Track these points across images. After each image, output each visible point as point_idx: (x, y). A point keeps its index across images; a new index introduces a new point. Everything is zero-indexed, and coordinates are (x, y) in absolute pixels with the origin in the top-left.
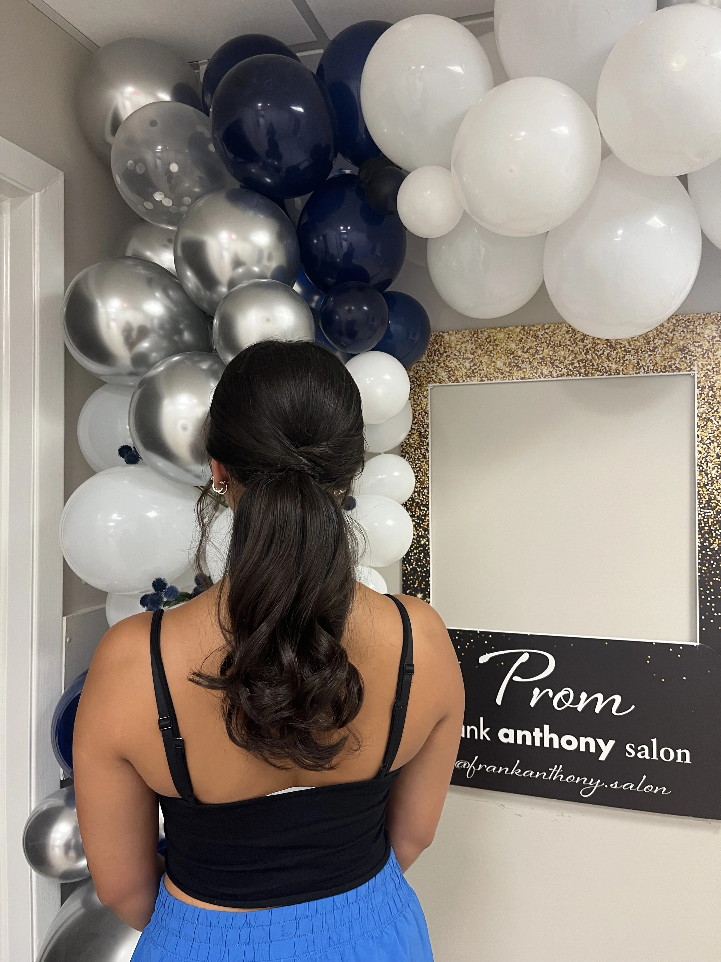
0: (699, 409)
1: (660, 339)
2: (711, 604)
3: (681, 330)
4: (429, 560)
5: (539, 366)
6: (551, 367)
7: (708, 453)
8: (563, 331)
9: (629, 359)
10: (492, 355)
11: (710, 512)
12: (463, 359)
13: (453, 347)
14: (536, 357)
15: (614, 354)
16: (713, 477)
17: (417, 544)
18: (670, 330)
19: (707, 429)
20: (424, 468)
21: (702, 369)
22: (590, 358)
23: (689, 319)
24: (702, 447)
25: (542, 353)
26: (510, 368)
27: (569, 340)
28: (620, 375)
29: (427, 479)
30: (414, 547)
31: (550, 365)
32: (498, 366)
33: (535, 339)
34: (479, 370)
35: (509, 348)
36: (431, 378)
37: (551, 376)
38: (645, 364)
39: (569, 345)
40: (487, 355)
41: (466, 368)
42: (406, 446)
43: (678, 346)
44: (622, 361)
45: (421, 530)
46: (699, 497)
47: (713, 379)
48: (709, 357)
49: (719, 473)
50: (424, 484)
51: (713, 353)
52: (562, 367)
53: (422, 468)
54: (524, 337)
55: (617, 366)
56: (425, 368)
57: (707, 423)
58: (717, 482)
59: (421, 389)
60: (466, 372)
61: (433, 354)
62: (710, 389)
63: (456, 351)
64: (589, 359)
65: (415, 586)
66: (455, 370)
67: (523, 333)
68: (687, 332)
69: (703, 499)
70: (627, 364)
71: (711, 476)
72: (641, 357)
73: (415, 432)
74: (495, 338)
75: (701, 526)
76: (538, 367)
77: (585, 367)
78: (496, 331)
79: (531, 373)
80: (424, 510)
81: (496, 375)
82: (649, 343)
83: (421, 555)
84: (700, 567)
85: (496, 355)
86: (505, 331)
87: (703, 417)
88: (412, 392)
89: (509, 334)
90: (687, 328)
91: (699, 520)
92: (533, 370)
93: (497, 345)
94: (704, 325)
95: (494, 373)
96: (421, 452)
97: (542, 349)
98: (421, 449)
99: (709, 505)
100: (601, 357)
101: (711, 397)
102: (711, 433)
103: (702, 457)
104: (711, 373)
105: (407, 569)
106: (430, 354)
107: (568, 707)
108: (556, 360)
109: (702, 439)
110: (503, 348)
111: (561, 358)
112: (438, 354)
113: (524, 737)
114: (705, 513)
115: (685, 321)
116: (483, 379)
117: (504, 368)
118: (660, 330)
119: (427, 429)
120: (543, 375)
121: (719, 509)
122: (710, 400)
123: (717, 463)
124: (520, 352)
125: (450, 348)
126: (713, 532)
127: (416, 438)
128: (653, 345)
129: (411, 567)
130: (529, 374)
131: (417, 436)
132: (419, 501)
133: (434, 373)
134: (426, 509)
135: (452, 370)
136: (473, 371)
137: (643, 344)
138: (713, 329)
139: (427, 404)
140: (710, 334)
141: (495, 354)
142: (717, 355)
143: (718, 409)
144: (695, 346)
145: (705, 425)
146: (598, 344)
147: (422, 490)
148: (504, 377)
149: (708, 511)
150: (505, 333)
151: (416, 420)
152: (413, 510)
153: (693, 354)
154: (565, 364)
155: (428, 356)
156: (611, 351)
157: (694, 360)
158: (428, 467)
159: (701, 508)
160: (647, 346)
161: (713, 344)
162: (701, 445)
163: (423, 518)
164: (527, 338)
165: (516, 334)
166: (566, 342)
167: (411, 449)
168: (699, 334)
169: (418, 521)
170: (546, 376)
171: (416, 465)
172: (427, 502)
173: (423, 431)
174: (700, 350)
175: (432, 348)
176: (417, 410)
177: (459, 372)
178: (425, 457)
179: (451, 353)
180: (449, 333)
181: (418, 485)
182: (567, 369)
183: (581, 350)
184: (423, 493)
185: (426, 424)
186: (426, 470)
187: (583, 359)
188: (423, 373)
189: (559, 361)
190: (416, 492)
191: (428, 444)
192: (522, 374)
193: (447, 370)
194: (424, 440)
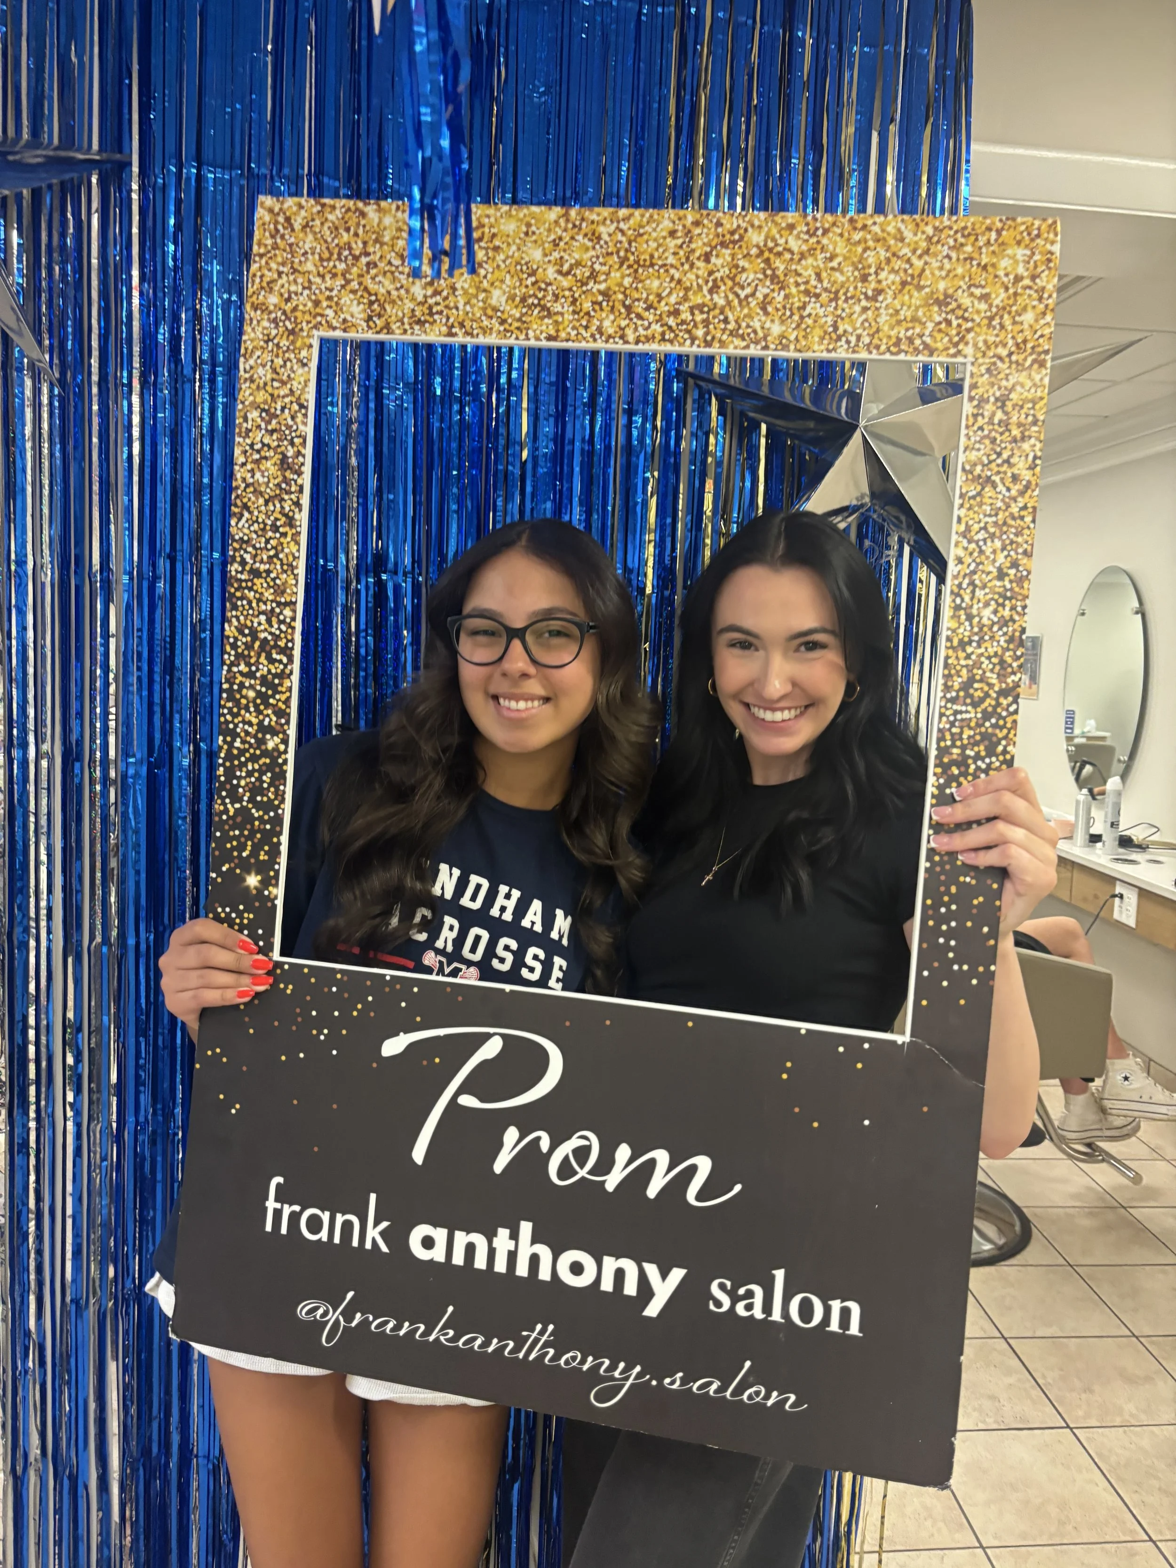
0: (968, 453)
1: (893, 271)
2: (947, 941)
3: (945, 253)
4: (284, 792)
6: (624, 316)
7: (978, 564)
8: (662, 230)
9: (814, 312)
10: (482, 272)
11: (967, 712)
12: (408, 275)
13: (386, 244)
14: (589, 287)
15: (780, 298)
16: (984, 626)
17: (255, 749)
18: (919, 252)
19: (981, 504)
20: (286, 550)
21: (984, 355)
22: (721, 302)
23: (965, 228)
24: (966, 549)
25: (605, 281)
26: (524, 310)
27: (675, 254)
28: (789, 351)
29: (294, 582)
30: (247, 755)
31: (623, 310)
32: (494, 302)
33: (590, 244)
34: (447, 307)
35: (527, 259)
36: (322, 315)
37: (622, 337)
38: (850, 330)
39: (672, 266)
41: (413, 299)
42: (245, 490)
43: (932, 293)
44: (796, 318)
45: (270, 712)
46: (946, 672)
47: (1007, 380)
48: (1002, 327)
49: (999, 615)
50: (283, 592)
51: (1014, 318)
52: (651, 318)
53: (282, 550)
54: (564, 234)
55: (784, 328)
56: (309, 288)
57: (983, 489)
58: (992, 638)
59: (293, 342)
60: (413, 311)
61: (335, 256)
62: (999, 404)
63: (393, 254)
64: (719, 305)
65: (244, 854)
66: (385, 301)
67: (563, 224)
68: (958, 259)
69: (955, 678)
70: (808, 327)
71: (979, 622)
72: (843, 310)
73: (272, 453)
74: (493, 230)
75: (942, 744)
76: (592, 313)
77: (706, 323)
78: (499, 214)
79: (574, 328)
80: (280, 662)
81: (486, 323)
82: (864, 278)
83: (264, 778)
85: (493, 273)
86: (521, 215)
87: (975, 473)
88: (270, 348)
89: (529, 225)
90: (958, 250)
91: (940, 730)
92: (578, 320)
93: (496, 249)
94: (999, 245)
95: (483, 318)
96: (282, 507)
97: (605, 269)
98: (282, 500)
99: (968, 695)
100: (748, 303)
101: (999, 424)
102: (990, 516)
103: (962, 573)
104: (1005, 366)
105: (226, 811)
106: (326, 255)
107: (583, 1179)
108: (638, 300)
109: (968, 528)
110: (512, 257)
111: (651, 297)
112: (346, 257)
113: (470, 1249)
114: (956, 713)
115: (956, 232)
116: (454, 330)
117: (508, 308)
118: (893, 249)
119: (300, 448)
120: (601, 334)
121: (990, 705)
122: (996, 431)
123: (997, 590)
124: (551, 273)
125: (378, 246)
126: (970, 761)
127: (273, 470)
128: (873, 285)
129: (237, 806)
130: (569, 330)
131: (275, 464)
132: (270, 638)
133: (333, 304)
134: (285, 660)
135: (377, 300)
136: (430, 308)
137: (852, 279)
138: (1019, 257)
139: (306, 382)
140: (1009, 269)
141: (491, 270)
142: (1022, 323)
143: (1012, 456)
144: (972, 295)
145: (979, 494)
146: (744, 270)
147: (278, 610)
148: (505, 330)
149: (964, 708)
150: (521, 220)
151: (274, 422)
152: (253, 661)
153: (966, 315)
154: (658, 312)
155: (321, 260)
156: (773, 290)
157: (968, 330)
158: (298, 551)
159: (948, 701)
160: (860, 285)
162: (965, 543)
163: (277, 681)
164: (573, 238)
165: (547, 225)
166: (666, 258)
167: (257, 499)
168: (985, 268)
169: (264, 689)
170: (610, 337)
171: (267, 542)
172: (288, 641)
173: (290, 452)
174: (983, 306)
175: (333, 240)
176: (279, 396)
177: (396, 307)
178: (291, 522)
179: (381, 257)
180: (379, 206)
181: (268, 595)
182: (662, 326)
183: (700, 281)
184: (282, 617)
185: (300, 436)
186: (291, 559)
187: (704, 305)
188: (304, 301)
189: (645, 302)
190: (263, 613)
191: (301, 489)
192: (551, 327)
193: (365, 301)
194: (292, 476)
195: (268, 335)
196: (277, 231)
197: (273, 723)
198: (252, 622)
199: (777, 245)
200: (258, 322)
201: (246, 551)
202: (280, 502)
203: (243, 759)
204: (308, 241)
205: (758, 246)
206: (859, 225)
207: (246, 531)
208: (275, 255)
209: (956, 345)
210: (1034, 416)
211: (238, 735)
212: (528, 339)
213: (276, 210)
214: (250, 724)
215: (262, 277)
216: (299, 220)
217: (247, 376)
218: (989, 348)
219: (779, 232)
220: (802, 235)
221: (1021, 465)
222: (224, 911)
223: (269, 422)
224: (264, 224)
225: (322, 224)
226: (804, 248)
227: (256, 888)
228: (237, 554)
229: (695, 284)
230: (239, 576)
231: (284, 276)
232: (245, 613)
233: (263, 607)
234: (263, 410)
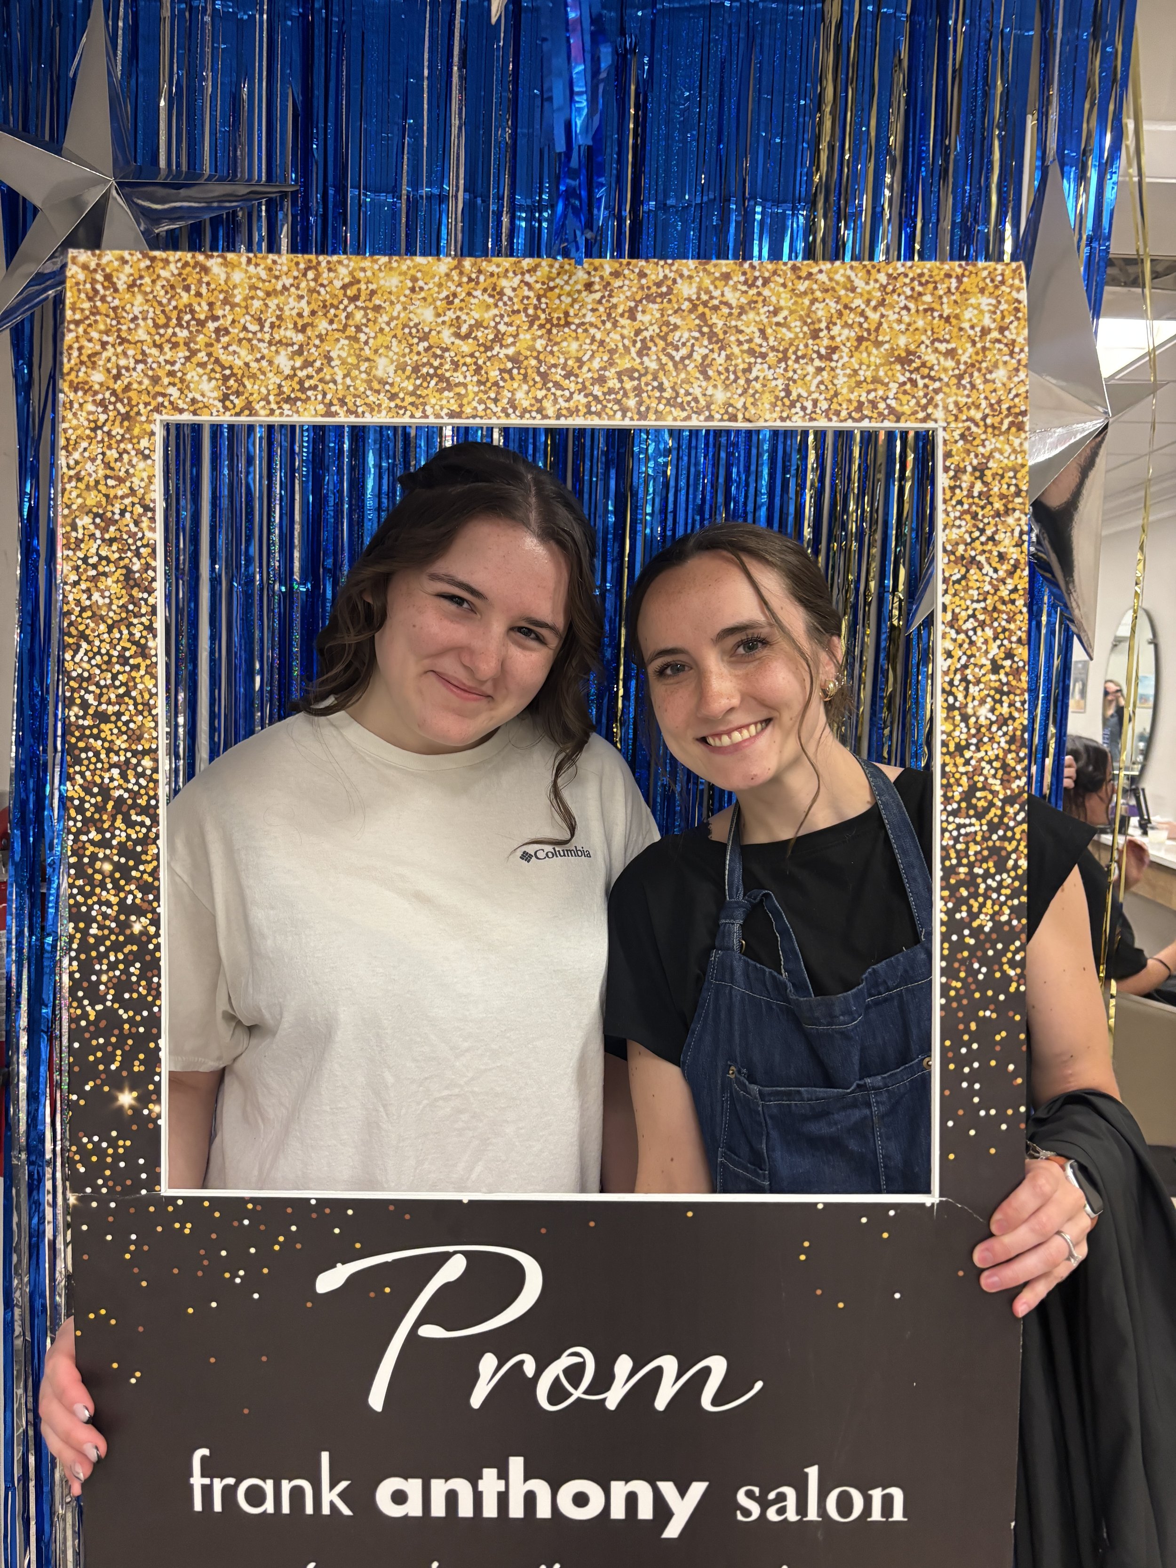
0: (947, 531)
1: (846, 325)
2: (971, 1085)
3: (902, 304)
4: (159, 985)
5: (502, 379)
6: (539, 386)
7: (969, 657)
8: (576, 282)
9: (761, 375)
10: (363, 337)
11: (971, 825)
12: (270, 343)
13: (237, 305)
14: (495, 352)
15: (721, 360)
16: (982, 726)
17: (117, 935)
18: (873, 303)
19: (967, 588)
20: (140, 686)
21: (956, 419)
22: (653, 366)
23: (921, 275)
24: (955, 640)
25: (514, 344)
26: (418, 382)
28: (737, 420)
29: (153, 724)
30: (108, 943)
31: (538, 379)
32: (380, 373)
33: (491, 301)
34: (321, 380)
35: (416, 321)
36: (164, 395)
37: (540, 411)
38: (805, 394)
39: (591, 325)
40: (347, 338)
41: (278, 372)
42: (80, 615)
43: (892, 349)
44: (742, 382)
45: (133, 887)
46: (945, 781)
47: (984, 446)
48: (973, 386)
49: (997, 713)
50: (140, 738)
51: (984, 375)
52: (573, 387)
53: (135, 687)
54: (459, 289)
55: (729, 394)
57: (968, 571)
58: (991, 739)
59: (129, 430)
60: (280, 386)
61: (174, 321)
62: (977, 474)
63: (248, 318)
64: (651, 370)
65: (113, 1067)
66: (243, 376)
67: (456, 278)
68: (917, 311)
69: (955, 788)
70: (756, 392)
71: (976, 722)
72: (795, 372)
73: (112, 568)
74: (371, 287)
75: (947, 863)
76: (501, 383)
77: (638, 391)
78: (376, 267)
79: (481, 402)
80: (142, 824)
81: (372, 398)
82: (815, 335)
83: (132, 969)
84: (944, 980)
86: (404, 268)
87: (958, 554)
89: (414, 279)
90: (916, 300)
91: (943, 848)
92: (486, 392)
93: (377, 309)
94: (961, 294)
95: (369, 393)
96: (131, 634)
97: (512, 330)
98: (130, 625)
99: (970, 806)
100: (685, 366)
101: (979, 497)
102: (978, 601)
103: (952, 669)
104: (980, 431)
105: (86, 1015)
106: (162, 320)
107: (579, 1400)
108: (555, 366)
109: (955, 617)
110: (397, 318)
111: (570, 362)
112: (188, 322)
113: (452, 1498)
114: (959, 827)
115: (912, 280)
116: (333, 409)
117: (398, 379)
118: (845, 300)
119: (149, 559)
120: (515, 408)
121: (995, 815)
122: (977, 505)
123: (993, 684)
124: (447, 338)
125: (228, 308)
126: (979, 880)
127: (115, 589)
128: (826, 342)
129: (99, 1007)
130: (475, 404)
131: (117, 581)
132: (126, 795)
133: (177, 381)
134: (148, 822)
135: (233, 374)
136: (301, 382)
137: (801, 335)
138: (984, 307)
139: (151, 478)
140: (975, 321)
141: (372, 335)
142: (994, 382)
143: (996, 532)
144: (936, 350)
145: (964, 577)
146: (676, 327)
147: (134, 761)
148: (397, 406)
149: (967, 821)
150: (405, 274)
151: (112, 529)
152: (106, 826)
153: (933, 373)
154: (580, 380)
155: (156, 326)
156: (712, 351)
157: (937, 391)
158: (156, 686)
159: (950, 814)
160: (810, 342)
161: (984, 349)
162: (953, 633)
163: (139, 849)
164: (469, 294)
165: (437, 279)
166: (584, 316)
167: (98, 625)
168: (947, 320)
169: (123, 860)
170: (525, 411)
171: (114, 677)
172: (150, 798)
173: (137, 566)
174: (950, 363)
175: (169, 300)
176: (116, 497)
177: (258, 382)
178: (143, 651)
179: (233, 321)
180: (225, 258)
181: (120, 742)
182: (586, 396)
183: (626, 342)
184: (140, 769)
185: (147, 545)
186: (147, 696)
187: (634, 370)
188: (137, 376)
189: (563, 369)
190: (115, 765)
191: (154, 611)
192: (452, 401)
193: (218, 376)
194: (140, 595)
195: (95, 421)
196: (96, 291)
197: (138, 901)
198: (102, 778)
199: (712, 298)
200: (81, 405)
201: (87, 691)
202: (128, 627)
203: (102, 949)
204: (136, 303)
205: (690, 300)
206: (804, 274)
207: (86, 666)
208: (96, 322)
209: (924, 408)
210: (1016, 485)
211: (94, 920)
212: (427, 417)
213: (93, 265)
214: (109, 904)
215: (80, 349)
216: (123, 278)
217: (72, 473)
218: (960, 410)
219: (713, 283)
220: (739, 287)
221: (1007, 542)
222: (90, 1141)
223: (105, 530)
224: (77, 284)
225: (153, 282)
226: (744, 300)
227: (131, 1107)
228: (76, 695)
229: (620, 345)
230: (81, 722)
231: (109, 347)
232: (92, 767)
233: (115, 759)
234: (96, 515)
